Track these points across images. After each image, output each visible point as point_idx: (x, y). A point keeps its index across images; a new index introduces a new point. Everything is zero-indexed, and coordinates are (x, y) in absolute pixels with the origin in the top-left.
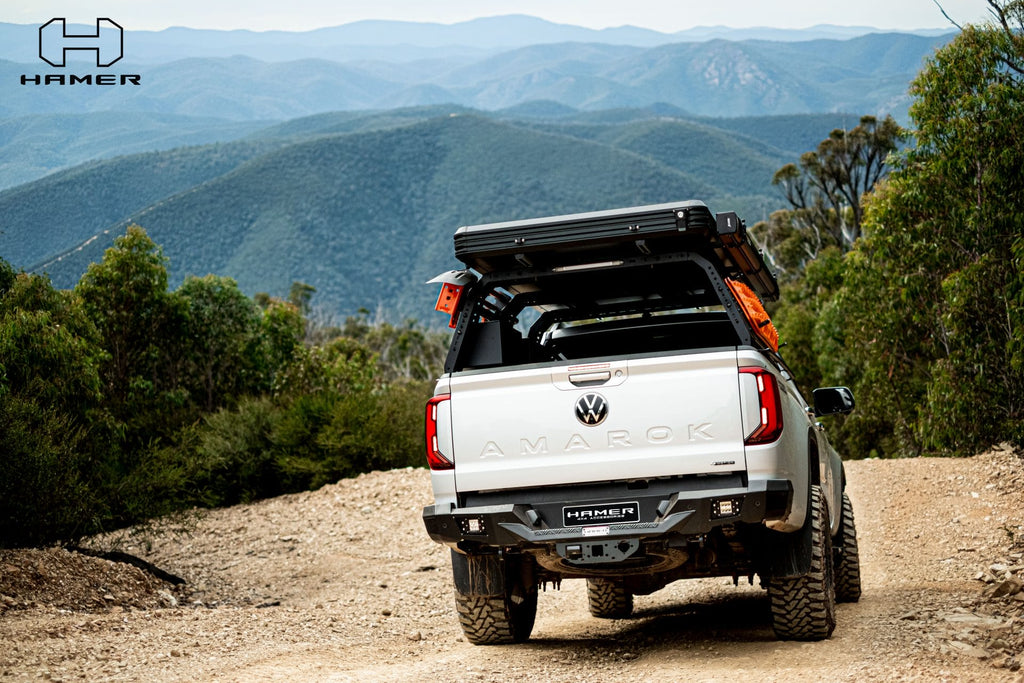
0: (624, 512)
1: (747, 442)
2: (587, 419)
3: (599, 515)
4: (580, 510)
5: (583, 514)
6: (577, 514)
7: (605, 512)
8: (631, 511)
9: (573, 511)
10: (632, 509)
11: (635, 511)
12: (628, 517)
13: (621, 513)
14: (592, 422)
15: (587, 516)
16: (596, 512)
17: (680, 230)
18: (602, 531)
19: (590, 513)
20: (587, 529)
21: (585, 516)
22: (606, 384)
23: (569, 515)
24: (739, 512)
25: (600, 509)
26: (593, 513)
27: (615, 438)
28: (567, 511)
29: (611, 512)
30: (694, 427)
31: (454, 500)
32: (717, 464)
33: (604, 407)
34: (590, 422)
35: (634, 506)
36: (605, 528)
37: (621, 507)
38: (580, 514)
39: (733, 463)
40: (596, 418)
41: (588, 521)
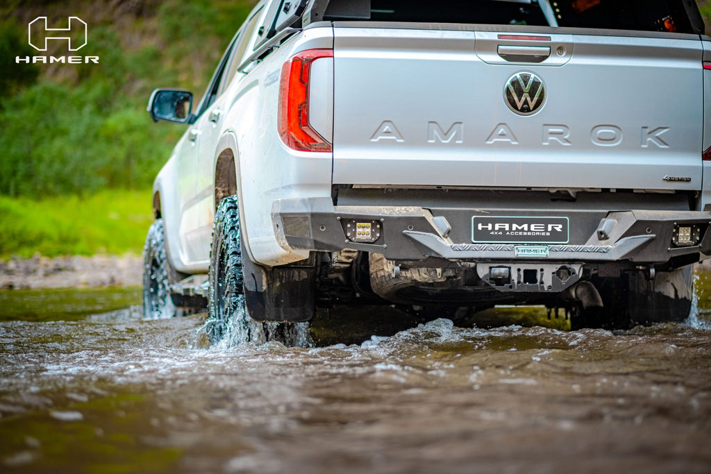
0: (550, 228)
2: (520, 105)
3: (517, 229)
4: (494, 222)
5: (497, 227)
6: (490, 227)
7: (525, 226)
8: (559, 228)
9: (485, 222)
10: (560, 226)
11: (564, 229)
12: (555, 236)
13: (546, 230)
14: (525, 110)
15: (501, 230)
16: (514, 226)
18: (541, 252)
19: (507, 227)
20: (521, 248)
21: (500, 230)
22: (544, 62)
23: (480, 227)
24: (699, 242)
25: (520, 222)
26: (511, 227)
27: (552, 133)
28: (477, 221)
29: (533, 227)
30: (648, 130)
31: (327, 194)
32: (671, 180)
33: (542, 92)
34: (523, 110)
35: (563, 222)
36: (544, 248)
37: (546, 222)
38: (493, 227)
39: (688, 180)
40: (532, 105)
41: (504, 237)
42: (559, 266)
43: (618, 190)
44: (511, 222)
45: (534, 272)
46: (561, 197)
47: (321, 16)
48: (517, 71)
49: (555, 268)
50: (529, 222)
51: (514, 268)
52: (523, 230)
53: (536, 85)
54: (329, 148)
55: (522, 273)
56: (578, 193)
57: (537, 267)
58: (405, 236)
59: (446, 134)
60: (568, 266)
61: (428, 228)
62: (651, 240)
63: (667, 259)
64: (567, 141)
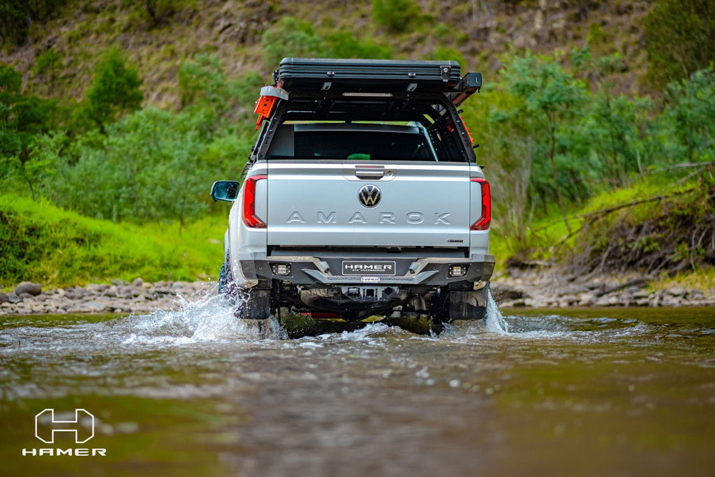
0: (385, 267)
1: (473, 228)
2: (366, 202)
3: (367, 268)
4: (354, 264)
5: (356, 267)
6: (352, 267)
7: (371, 267)
8: (390, 267)
9: (349, 264)
10: (391, 266)
11: (393, 267)
13: (383, 268)
14: (370, 205)
15: (359, 268)
16: (365, 267)
17: (444, 80)
18: (376, 280)
19: (361, 267)
20: (365, 278)
21: (357, 268)
22: (381, 180)
23: (346, 267)
24: (465, 274)
25: (368, 264)
26: (363, 267)
27: (385, 217)
28: (345, 264)
29: (375, 267)
30: (438, 215)
31: (265, 250)
32: (451, 241)
33: (379, 195)
34: (368, 205)
35: (392, 264)
36: (377, 278)
37: (383, 264)
38: (354, 267)
39: (462, 241)
40: (373, 203)
41: (360, 272)
42: (386, 287)
43: (425, 247)
44: (363, 264)
45: (373, 290)
46: (393, 251)
47: (264, 156)
48: (366, 185)
49: (384, 288)
50: (374, 264)
51: (361, 288)
52: (370, 268)
53: (375, 192)
54: (265, 226)
55: (366, 291)
56: (402, 249)
57: (374, 288)
58: (303, 271)
59: (327, 218)
60: (391, 287)
61: (315, 267)
62: (437, 273)
63: (447, 284)
64: (393, 221)
